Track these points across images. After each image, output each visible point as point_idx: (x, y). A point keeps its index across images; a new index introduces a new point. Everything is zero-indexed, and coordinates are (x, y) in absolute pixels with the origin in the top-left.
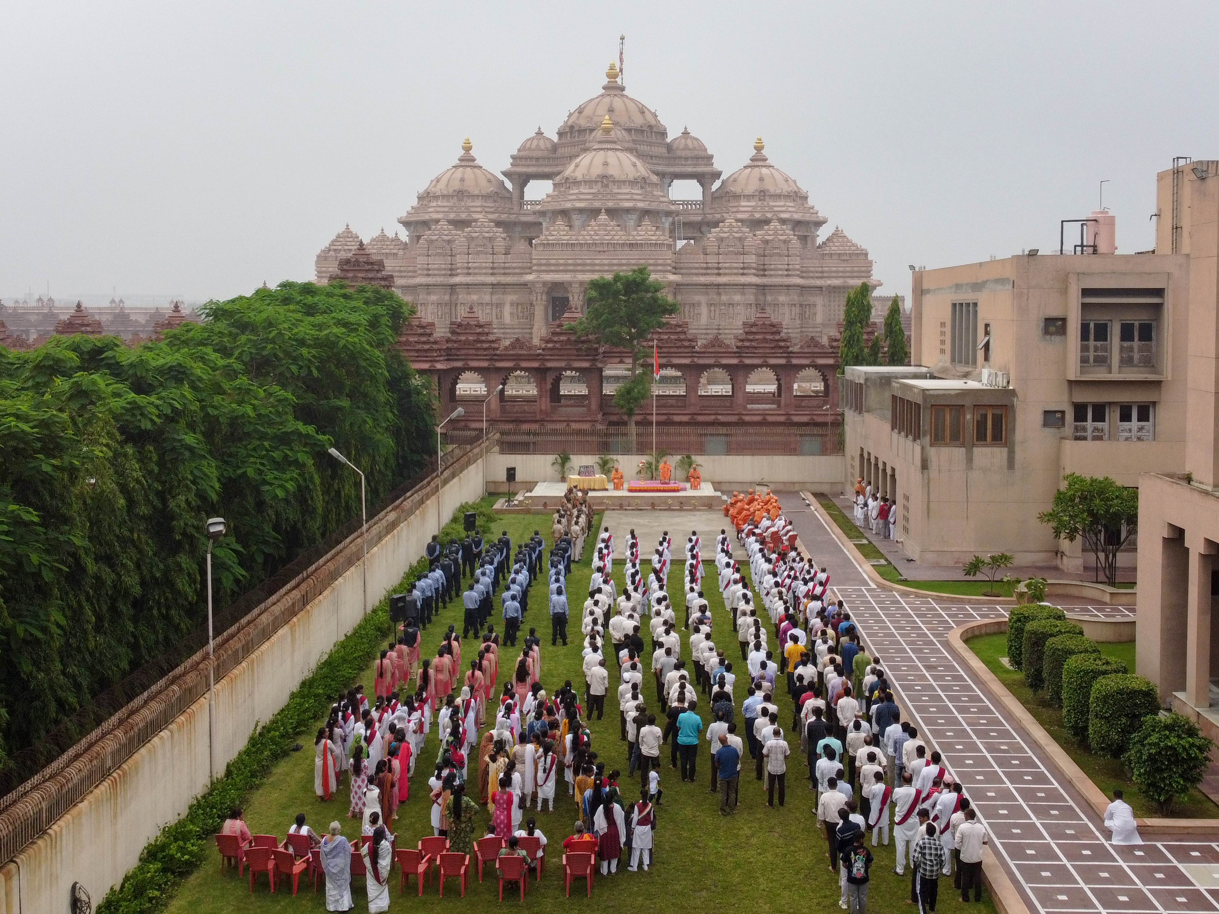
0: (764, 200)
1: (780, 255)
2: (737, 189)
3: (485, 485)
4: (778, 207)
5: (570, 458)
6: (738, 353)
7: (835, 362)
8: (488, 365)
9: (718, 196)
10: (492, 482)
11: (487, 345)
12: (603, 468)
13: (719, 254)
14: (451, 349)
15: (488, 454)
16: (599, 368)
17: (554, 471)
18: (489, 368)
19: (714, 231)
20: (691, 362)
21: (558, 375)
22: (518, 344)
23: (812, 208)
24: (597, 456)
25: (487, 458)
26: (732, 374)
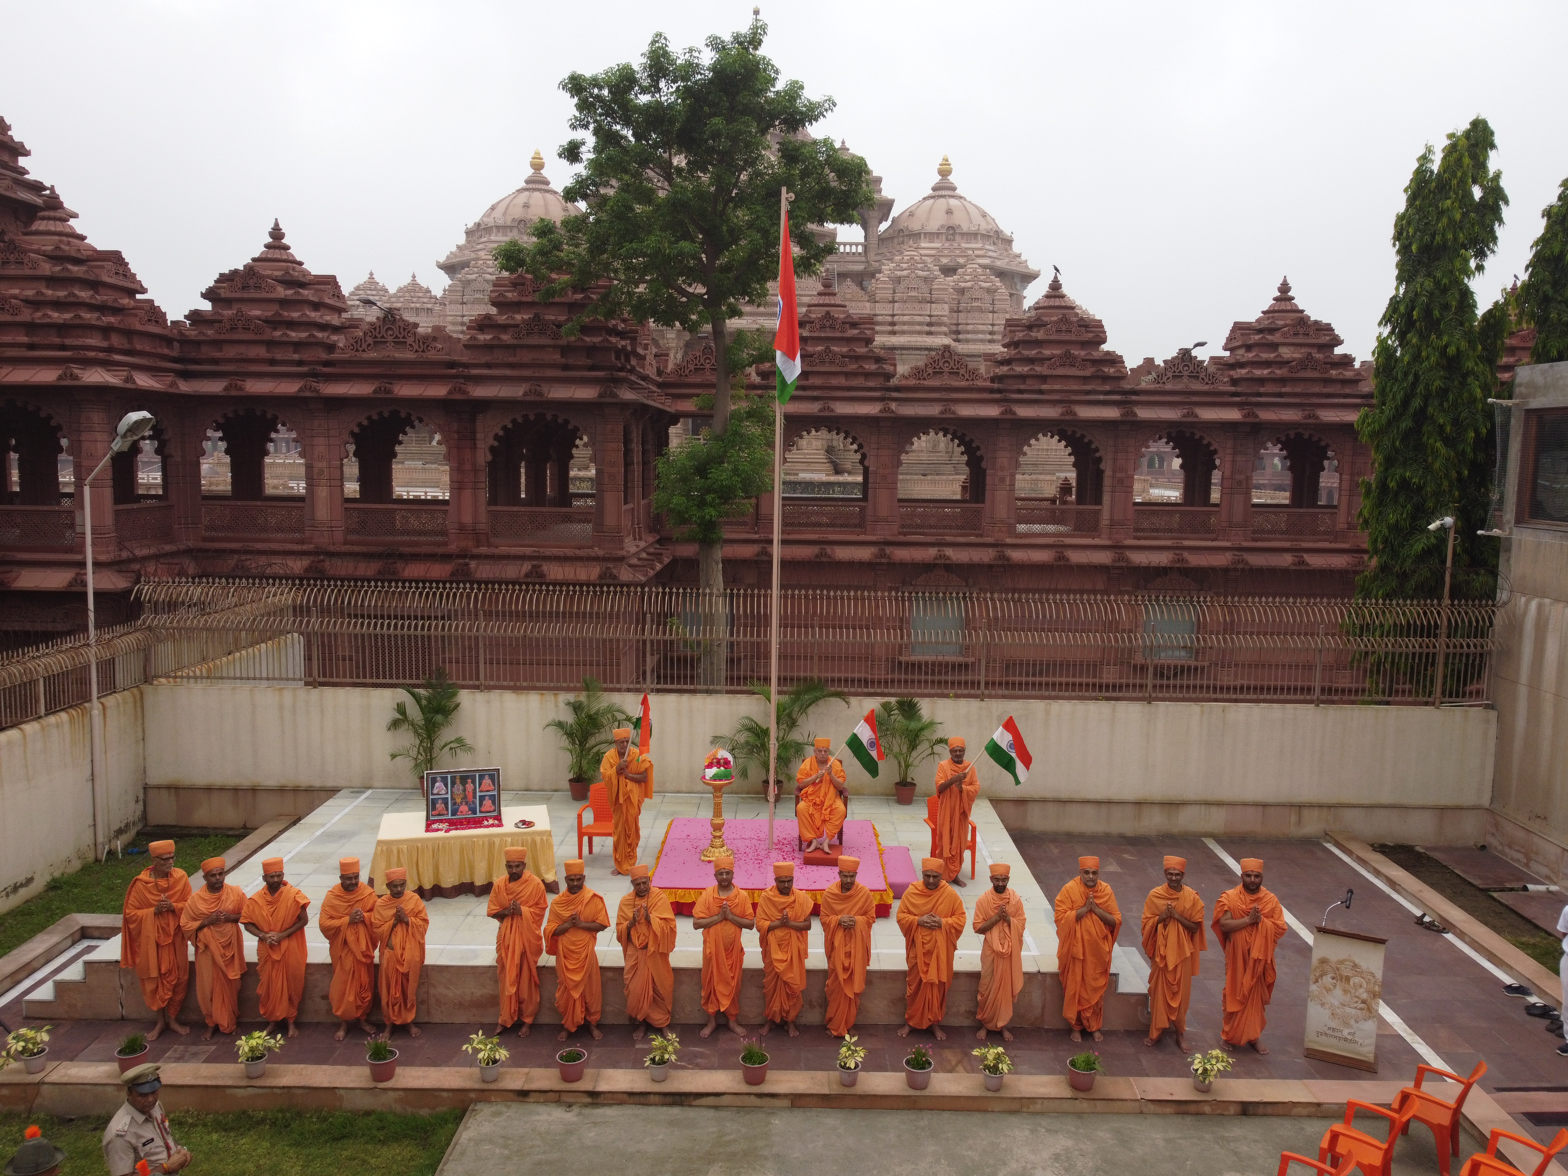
0: (954, 240)
1: (980, 310)
2: (915, 226)
3: (137, 801)
4: (973, 250)
5: (458, 705)
6: (999, 391)
7: (1245, 416)
8: (299, 391)
9: (888, 239)
10: (169, 788)
11: (304, 335)
12: (582, 744)
13: (893, 302)
14: (198, 343)
15: (151, 684)
16: (625, 405)
17: (393, 756)
18: (305, 400)
19: (887, 268)
20: (881, 411)
21: (510, 426)
22: (390, 332)
23: (1019, 256)
24: (571, 697)
25: (149, 699)
26: (974, 445)
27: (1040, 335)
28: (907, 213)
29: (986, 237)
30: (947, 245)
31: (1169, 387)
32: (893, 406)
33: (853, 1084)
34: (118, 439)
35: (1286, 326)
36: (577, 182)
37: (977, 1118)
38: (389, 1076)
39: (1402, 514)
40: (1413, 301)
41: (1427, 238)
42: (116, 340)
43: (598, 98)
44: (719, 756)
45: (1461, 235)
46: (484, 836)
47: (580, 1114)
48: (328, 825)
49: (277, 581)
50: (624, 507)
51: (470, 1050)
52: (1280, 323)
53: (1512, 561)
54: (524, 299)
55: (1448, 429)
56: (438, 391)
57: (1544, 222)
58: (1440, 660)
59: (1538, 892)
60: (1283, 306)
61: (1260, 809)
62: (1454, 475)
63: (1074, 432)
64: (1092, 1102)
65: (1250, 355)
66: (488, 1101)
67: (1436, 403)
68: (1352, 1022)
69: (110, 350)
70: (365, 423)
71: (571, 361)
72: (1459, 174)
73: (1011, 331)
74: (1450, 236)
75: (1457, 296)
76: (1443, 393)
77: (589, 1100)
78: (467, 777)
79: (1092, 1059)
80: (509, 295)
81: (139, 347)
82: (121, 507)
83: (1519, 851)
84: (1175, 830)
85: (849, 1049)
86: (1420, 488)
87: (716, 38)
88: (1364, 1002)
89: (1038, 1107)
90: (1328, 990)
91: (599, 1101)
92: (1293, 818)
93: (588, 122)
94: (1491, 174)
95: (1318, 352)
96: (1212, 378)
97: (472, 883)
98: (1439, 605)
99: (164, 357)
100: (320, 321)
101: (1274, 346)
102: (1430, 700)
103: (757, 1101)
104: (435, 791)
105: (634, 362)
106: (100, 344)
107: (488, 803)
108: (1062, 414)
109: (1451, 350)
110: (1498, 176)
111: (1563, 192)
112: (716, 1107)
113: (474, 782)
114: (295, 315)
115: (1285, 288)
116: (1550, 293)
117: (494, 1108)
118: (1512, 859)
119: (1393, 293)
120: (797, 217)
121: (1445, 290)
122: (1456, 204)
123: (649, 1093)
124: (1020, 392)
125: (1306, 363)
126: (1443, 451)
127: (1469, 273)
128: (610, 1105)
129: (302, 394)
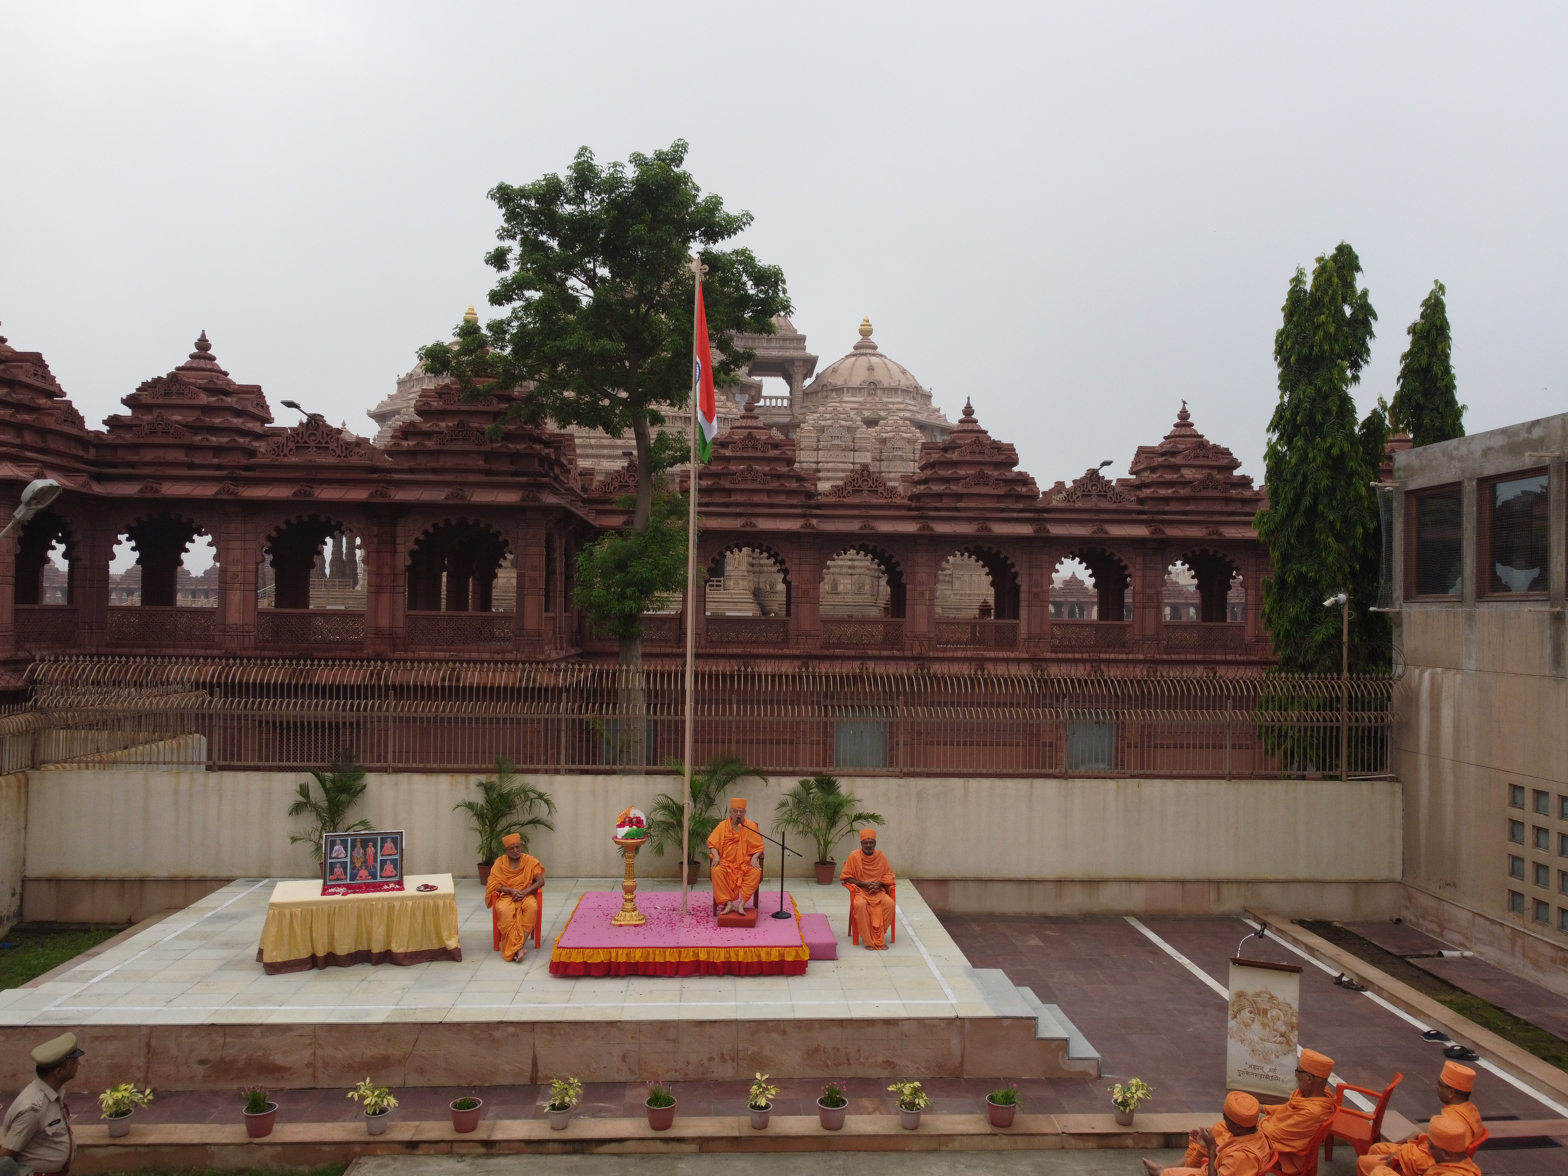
0: (875, 395)
1: (902, 459)
2: (838, 381)
3: (13, 895)
4: (894, 403)
5: (364, 787)
6: (917, 509)
7: (1152, 533)
8: (216, 493)
9: (812, 393)
10: (49, 880)
11: (224, 440)
12: (493, 825)
13: (818, 449)
14: (114, 447)
15: (39, 770)
16: (549, 509)
17: (294, 840)
18: (222, 502)
19: (810, 418)
20: (802, 527)
21: (431, 530)
22: (313, 438)
23: (938, 410)
24: (483, 778)
25: (34, 785)
26: (894, 561)
27: (954, 456)
28: (831, 370)
29: (906, 392)
30: (869, 399)
31: (1079, 505)
32: (814, 522)
33: (764, 1126)
34: (22, 507)
35: (1187, 449)
36: (503, 285)
37: (894, 1156)
38: (268, 1131)
39: (1301, 608)
40: (1297, 407)
41: (1306, 350)
42: (29, 438)
43: (526, 208)
44: (632, 816)
45: (1337, 347)
46: (384, 899)
47: (472, 1164)
48: (220, 909)
49: (181, 660)
50: (544, 614)
51: (356, 1097)
52: (1181, 447)
53: (1404, 636)
54: (449, 408)
55: (1338, 525)
56: (360, 494)
57: (1409, 338)
58: (1344, 734)
59: (1452, 957)
60: (1183, 431)
61: (1180, 886)
62: (1347, 569)
63: (990, 549)
64: (1012, 1138)
65: (1155, 476)
66: (374, 1155)
67: (1325, 501)
68: (1273, 1057)
69: (24, 447)
70: (283, 527)
71: (494, 467)
72: (1330, 292)
73: (926, 454)
74: (1327, 347)
75: (1337, 402)
76: (1331, 491)
77: (483, 1150)
78: (368, 840)
79: (1011, 1093)
80: (435, 404)
81: (53, 446)
82: (21, 606)
83: (1432, 921)
84: (1097, 909)
85: (760, 1086)
86: (1316, 582)
87: (639, 155)
88: (1282, 1035)
89: (956, 1145)
90: (1247, 1025)
91: (493, 1151)
92: (1213, 895)
93: (515, 233)
94: (1359, 292)
95: (1218, 473)
96: (1119, 497)
97: (369, 951)
98: (1339, 679)
99: (79, 459)
100: (243, 427)
101: (1177, 468)
102: (1337, 773)
103: (660, 1146)
104: (334, 855)
105: (557, 471)
106: (13, 441)
107: (389, 867)
108: (978, 530)
109: (1335, 451)
110: (1365, 294)
111: (1425, 311)
112: (619, 1155)
113: (375, 846)
114: (217, 421)
115: (1184, 415)
116: (1422, 401)
117: (380, 1161)
118: (1427, 930)
119: (1278, 402)
120: (716, 320)
121: (1326, 397)
122: (1330, 319)
123: (548, 1141)
124: (937, 509)
125: (1206, 483)
126: (1335, 546)
127: (1346, 381)
128: (506, 1155)
129: (219, 497)
